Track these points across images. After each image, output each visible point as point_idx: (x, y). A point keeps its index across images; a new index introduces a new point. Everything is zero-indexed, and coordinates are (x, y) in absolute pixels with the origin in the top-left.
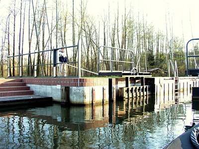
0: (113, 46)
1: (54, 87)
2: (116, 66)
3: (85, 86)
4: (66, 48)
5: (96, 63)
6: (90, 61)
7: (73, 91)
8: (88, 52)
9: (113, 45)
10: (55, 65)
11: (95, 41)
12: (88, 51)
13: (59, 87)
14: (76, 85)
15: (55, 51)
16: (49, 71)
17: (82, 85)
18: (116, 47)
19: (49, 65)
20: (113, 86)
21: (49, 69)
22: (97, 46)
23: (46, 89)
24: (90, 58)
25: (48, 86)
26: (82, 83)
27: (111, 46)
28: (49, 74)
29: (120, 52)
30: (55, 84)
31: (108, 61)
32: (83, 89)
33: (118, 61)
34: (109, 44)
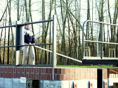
0: (101, 21)
1: (16, 80)
2: (105, 50)
3: (62, 80)
4: (32, 24)
5: (76, 45)
6: (67, 42)
7: (45, 86)
8: (64, 29)
9: (101, 18)
10: (18, 47)
11: (74, 13)
12: (64, 27)
13: (23, 80)
14: (49, 78)
15: (19, 27)
16: (6, 55)
17: (58, 78)
18: (105, 22)
19: (6, 49)
20: (103, 80)
21: (6, 52)
22: (77, 20)
23: (4, 84)
24: (66, 38)
25: (6, 79)
26: (58, 76)
27: (98, 21)
28: (6, 61)
29: (112, 30)
30: (18, 76)
31: (93, 43)
32: (60, 84)
33: (109, 43)
34: (95, 17)
